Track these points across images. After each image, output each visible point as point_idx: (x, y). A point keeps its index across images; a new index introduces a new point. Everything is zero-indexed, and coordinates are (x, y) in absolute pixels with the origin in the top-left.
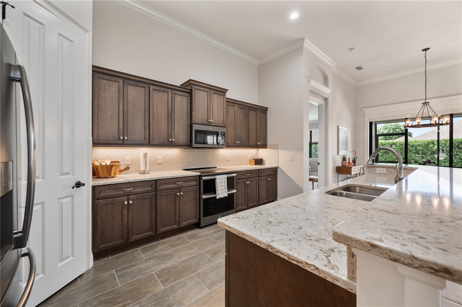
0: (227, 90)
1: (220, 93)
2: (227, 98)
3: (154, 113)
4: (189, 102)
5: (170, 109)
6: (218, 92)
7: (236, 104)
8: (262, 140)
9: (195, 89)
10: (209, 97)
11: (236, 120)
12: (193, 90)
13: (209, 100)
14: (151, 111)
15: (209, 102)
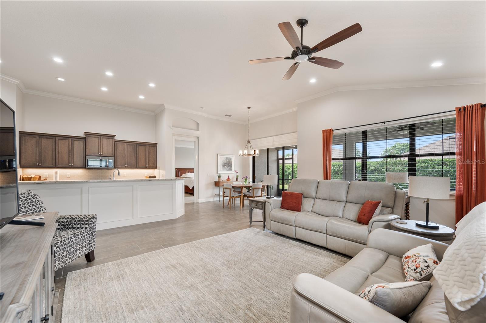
0: (115, 135)
1: (109, 137)
2: (115, 140)
3: (59, 151)
4: (84, 144)
5: (70, 148)
6: (107, 137)
7: (125, 142)
8: (151, 164)
9: (88, 137)
10: (100, 141)
11: (125, 153)
12: (87, 138)
13: (100, 142)
14: (57, 150)
15: (100, 143)
